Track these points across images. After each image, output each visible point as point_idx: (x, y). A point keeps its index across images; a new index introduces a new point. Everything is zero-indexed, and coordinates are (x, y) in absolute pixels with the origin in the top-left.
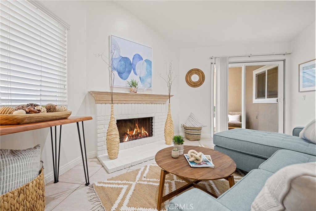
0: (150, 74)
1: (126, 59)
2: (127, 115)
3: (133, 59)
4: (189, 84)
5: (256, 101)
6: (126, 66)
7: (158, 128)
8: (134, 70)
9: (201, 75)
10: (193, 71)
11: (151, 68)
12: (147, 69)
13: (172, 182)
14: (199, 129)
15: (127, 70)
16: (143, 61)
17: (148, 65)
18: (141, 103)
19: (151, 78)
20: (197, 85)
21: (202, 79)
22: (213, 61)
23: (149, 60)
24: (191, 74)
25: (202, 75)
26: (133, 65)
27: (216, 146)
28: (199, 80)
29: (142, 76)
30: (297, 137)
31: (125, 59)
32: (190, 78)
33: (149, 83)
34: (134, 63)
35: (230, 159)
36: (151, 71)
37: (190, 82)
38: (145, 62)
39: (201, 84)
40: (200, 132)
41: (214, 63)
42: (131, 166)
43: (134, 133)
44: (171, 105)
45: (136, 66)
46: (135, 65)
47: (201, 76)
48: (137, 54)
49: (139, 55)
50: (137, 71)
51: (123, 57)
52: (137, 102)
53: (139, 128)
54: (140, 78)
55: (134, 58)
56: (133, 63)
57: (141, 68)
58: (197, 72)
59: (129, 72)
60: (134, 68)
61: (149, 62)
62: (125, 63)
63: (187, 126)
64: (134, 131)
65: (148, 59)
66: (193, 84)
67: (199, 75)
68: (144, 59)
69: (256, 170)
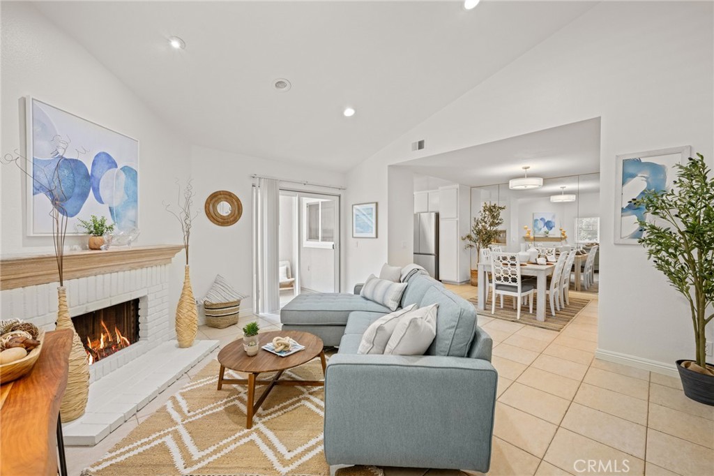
0: (133, 200)
1: (75, 165)
2: (83, 304)
3: (94, 164)
4: (212, 219)
5: (306, 243)
6: (75, 181)
7: (154, 320)
8: (96, 191)
9: (236, 203)
10: (221, 194)
11: (136, 185)
12: (126, 188)
13: (239, 395)
14: (236, 304)
15: (77, 190)
16: (117, 169)
17: (130, 180)
18: (117, 270)
19: (136, 207)
20: (228, 222)
21: (237, 212)
22: (256, 182)
23: (132, 169)
24: (216, 201)
25: (238, 204)
26: (92, 180)
27: (285, 325)
28: (232, 215)
29: (114, 205)
30: (358, 296)
31: (72, 164)
32: (215, 207)
33: (131, 221)
34: (97, 174)
35: (313, 336)
36: (135, 193)
37: (214, 216)
38: (122, 172)
39: (235, 221)
40: (238, 309)
41: (257, 185)
42: (137, 411)
43: (102, 346)
44: (190, 269)
45: (101, 181)
46: (99, 180)
47: (237, 206)
48: (104, 153)
49: (108, 155)
50: (104, 193)
51: (66, 159)
52: (109, 268)
53: (109, 330)
54: (111, 209)
55: (96, 162)
56: (94, 174)
57: (111, 185)
58: (228, 197)
59: (84, 196)
60: (96, 186)
61: (130, 172)
62: (72, 175)
63: (214, 303)
64: (102, 340)
65: (129, 166)
66: (220, 220)
67: (231, 203)
68: (120, 166)
69: (344, 336)
